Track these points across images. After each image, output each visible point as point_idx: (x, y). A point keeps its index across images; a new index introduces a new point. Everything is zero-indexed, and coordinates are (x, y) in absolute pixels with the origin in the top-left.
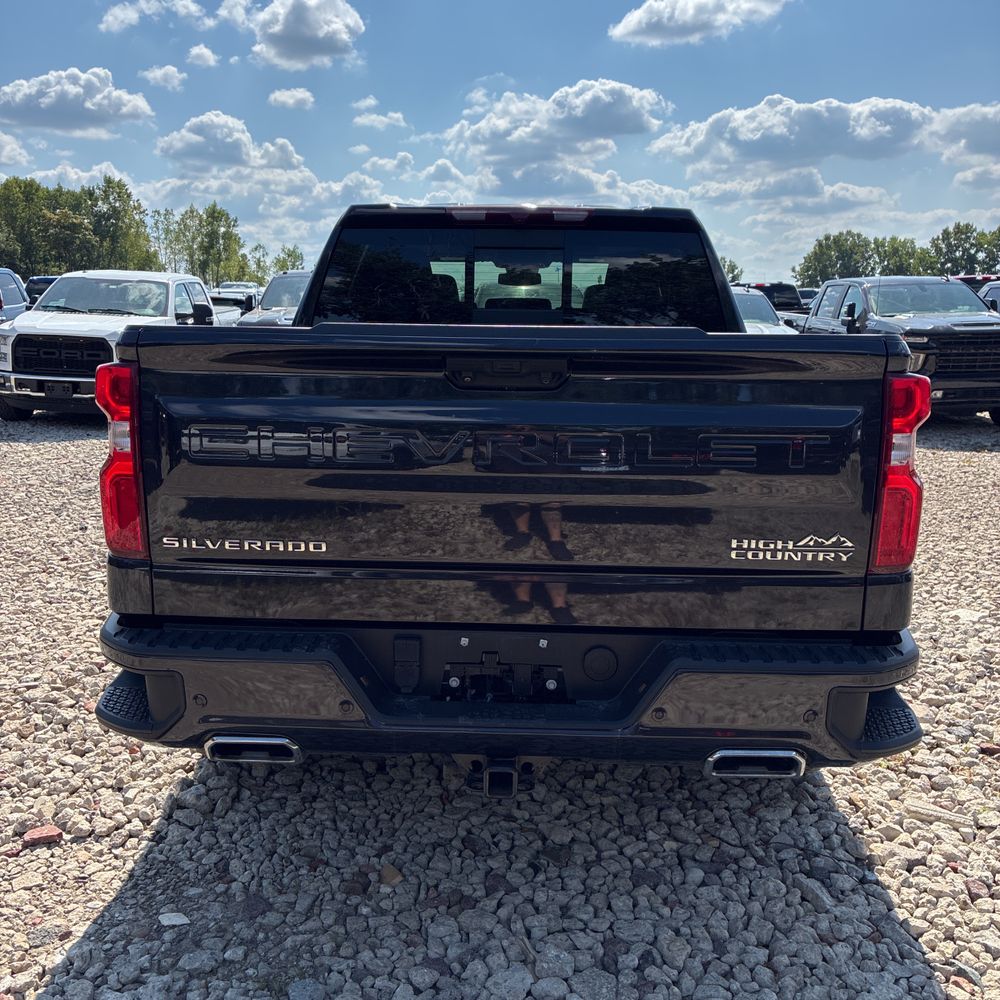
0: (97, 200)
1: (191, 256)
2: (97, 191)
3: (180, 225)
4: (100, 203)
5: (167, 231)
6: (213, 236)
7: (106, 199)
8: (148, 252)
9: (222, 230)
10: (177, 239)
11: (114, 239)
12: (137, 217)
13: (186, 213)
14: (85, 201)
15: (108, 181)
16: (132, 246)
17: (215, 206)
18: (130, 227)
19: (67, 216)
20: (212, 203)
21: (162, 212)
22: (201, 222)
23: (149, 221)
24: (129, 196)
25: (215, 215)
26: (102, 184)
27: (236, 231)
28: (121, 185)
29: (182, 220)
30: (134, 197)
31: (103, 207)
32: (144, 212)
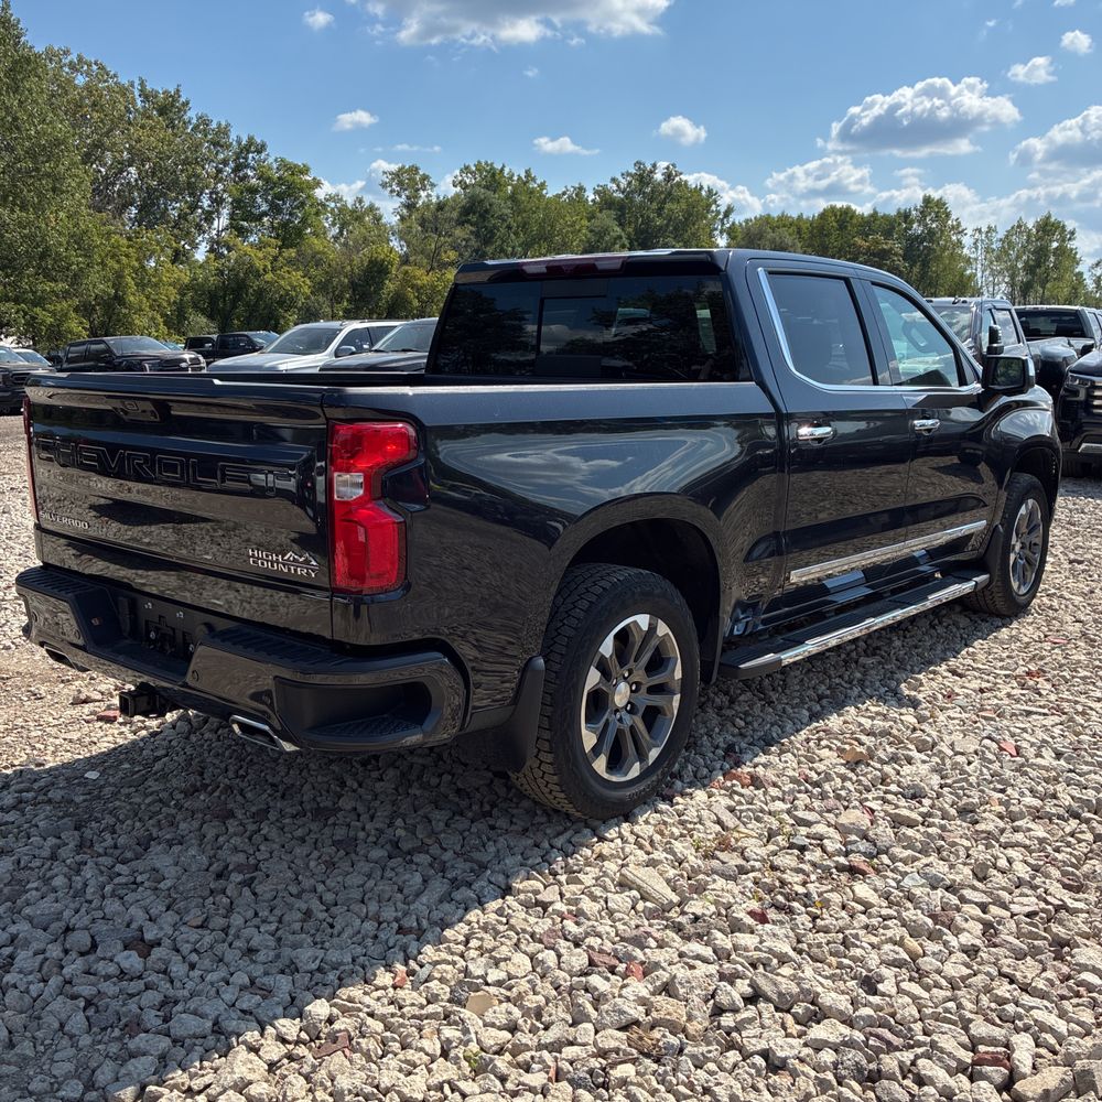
0: (912, 222)
1: (1012, 277)
2: (914, 213)
3: (1004, 242)
4: (915, 226)
5: (988, 250)
6: (1041, 254)
7: (921, 221)
8: (962, 275)
9: (1055, 245)
10: (998, 259)
11: (925, 265)
12: (954, 238)
13: (1013, 228)
14: (900, 224)
15: (927, 200)
16: (945, 269)
17: (1048, 218)
18: (945, 248)
19: (877, 242)
20: (1045, 214)
21: (984, 229)
22: (1029, 237)
23: (967, 241)
24: (948, 215)
25: (1048, 227)
26: (920, 203)
27: (1070, 245)
28: (941, 204)
29: (1007, 236)
30: (953, 217)
31: (917, 229)
32: (963, 230)
